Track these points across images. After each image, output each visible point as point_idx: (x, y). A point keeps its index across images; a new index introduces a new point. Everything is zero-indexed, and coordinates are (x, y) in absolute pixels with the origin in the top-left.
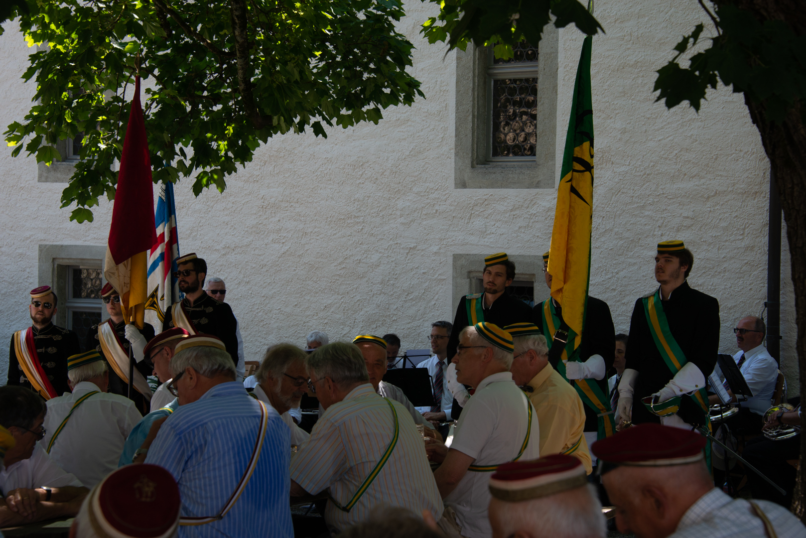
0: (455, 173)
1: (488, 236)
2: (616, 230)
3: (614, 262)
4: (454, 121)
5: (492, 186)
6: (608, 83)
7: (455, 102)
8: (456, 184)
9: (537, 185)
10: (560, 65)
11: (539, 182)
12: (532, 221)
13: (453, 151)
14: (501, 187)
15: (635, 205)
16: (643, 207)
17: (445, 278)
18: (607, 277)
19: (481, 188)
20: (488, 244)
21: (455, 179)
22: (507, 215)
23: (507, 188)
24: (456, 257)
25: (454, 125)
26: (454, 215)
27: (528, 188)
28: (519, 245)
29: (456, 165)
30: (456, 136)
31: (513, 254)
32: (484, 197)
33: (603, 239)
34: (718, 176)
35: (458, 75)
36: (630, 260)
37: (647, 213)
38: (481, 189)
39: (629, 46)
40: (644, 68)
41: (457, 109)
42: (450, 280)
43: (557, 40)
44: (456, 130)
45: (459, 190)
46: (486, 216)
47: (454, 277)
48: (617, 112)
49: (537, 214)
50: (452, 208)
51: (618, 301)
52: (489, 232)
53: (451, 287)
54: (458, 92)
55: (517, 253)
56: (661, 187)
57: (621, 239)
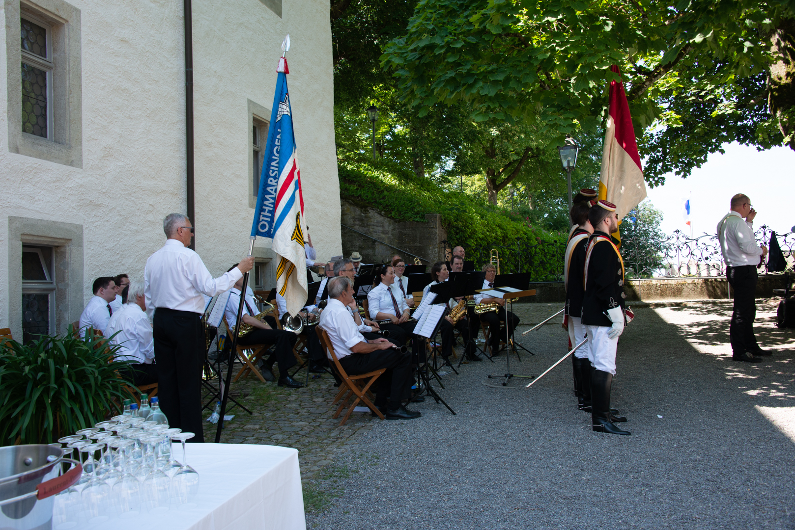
0: (9, 137)
1: (36, 203)
2: (118, 208)
3: (118, 233)
4: (6, 86)
5: (39, 156)
6: (110, 97)
7: (6, 68)
8: (10, 147)
9: (71, 164)
10: (83, 69)
11: (72, 161)
12: (68, 193)
13: (6, 114)
14: (47, 159)
15: (127, 192)
16: (130, 194)
17: (3, 239)
18: (115, 244)
19: (31, 156)
20: (38, 209)
21: (9, 142)
22: (51, 185)
23: (51, 161)
24: (12, 219)
25: (6, 89)
26: (8, 177)
27: (65, 164)
28: (61, 213)
29: (9, 129)
30: (8, 101)
31: (57, 221)
32: (34, 165)
33: (111, 215)
34: (162, 180)
35: (7, 43)
36: (125, 232)
37: (133, 199)
38: (31, 158)
39: (120, 75)
40: (128, 95)
41: (9, 75)
42: (7, 242)
43: (81, 49)
44: (8, 95)
45: (13, 154)
46: (34, 183)
47: (9, 239)
48: (116, 120)
49: (73, 188)
50: (7, 170)
51: (120, 263)
52: (37, 198)
53: (7, 248)
54: (9, 59)
55: (60, 220)
56: (139, 181)
57: (121, 216)
